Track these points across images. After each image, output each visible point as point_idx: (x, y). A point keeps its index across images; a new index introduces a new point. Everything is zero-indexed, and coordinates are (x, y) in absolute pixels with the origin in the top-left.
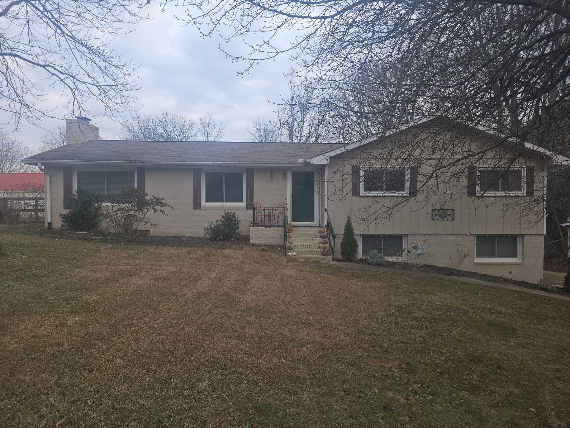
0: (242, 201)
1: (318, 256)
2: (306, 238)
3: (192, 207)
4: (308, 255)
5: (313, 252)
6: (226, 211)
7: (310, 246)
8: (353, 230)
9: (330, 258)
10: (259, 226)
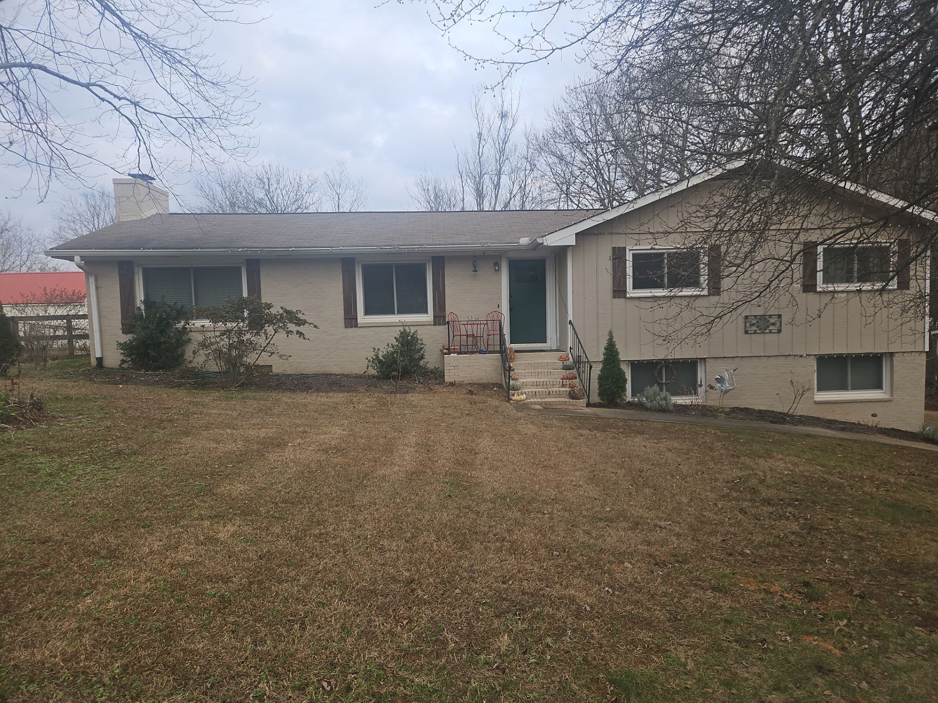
0: (426, 312)
1: (563, 399)
2: (539, 370)
3: (343, 325)
4: (546, 398)
5: (554, 393)
6: (402, 329)
7: (548, 383)
8: (618, 354)
9: (583, 402)
10: (460, 353)
